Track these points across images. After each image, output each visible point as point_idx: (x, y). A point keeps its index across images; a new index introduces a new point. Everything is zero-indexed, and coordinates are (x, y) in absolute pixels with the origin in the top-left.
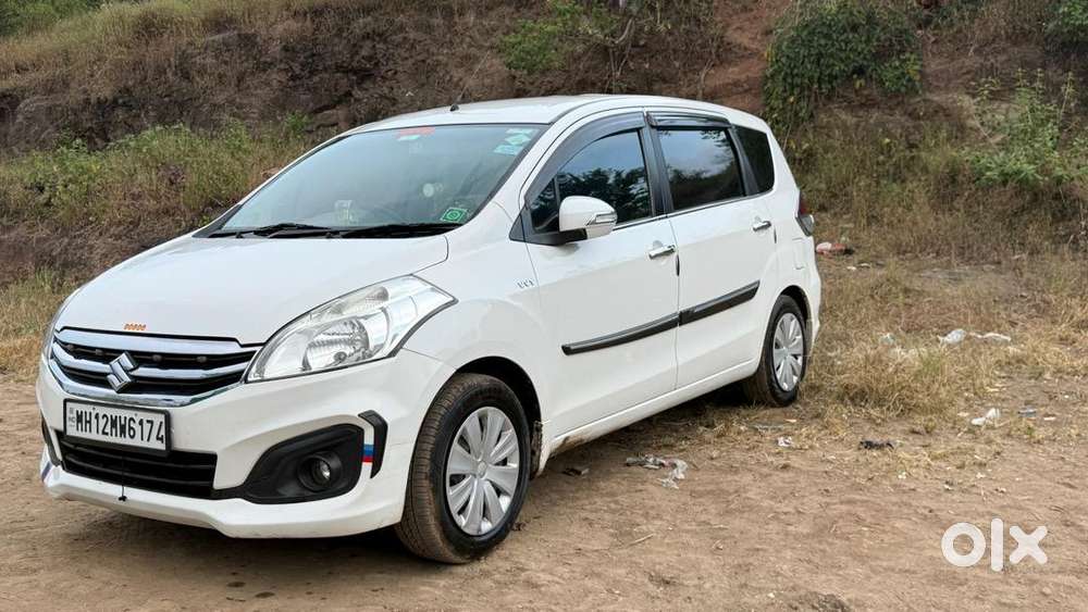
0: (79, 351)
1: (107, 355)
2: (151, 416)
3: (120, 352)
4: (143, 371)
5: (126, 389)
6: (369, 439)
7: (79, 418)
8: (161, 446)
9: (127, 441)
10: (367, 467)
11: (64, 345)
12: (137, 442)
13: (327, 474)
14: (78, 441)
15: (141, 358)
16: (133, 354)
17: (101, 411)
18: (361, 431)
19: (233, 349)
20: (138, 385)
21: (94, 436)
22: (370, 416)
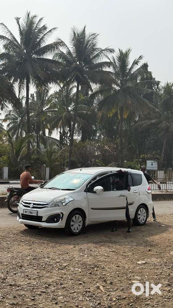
0: (26, 203)
1: (30, 204)
2: (35, 211)
3: (31, 203)
4: (34, 206)
5: (32, 208)
6: (61, 216)
7: (25, 212)
8: (36, 215)
9: (32, 214)
10: (61, 219)
11: (24, 202)
12: (33, 215)
13: (56, 220)
14: (25, 215)
15: (34, 204)
16: (33, 204)
17: (29, 211)
18: (60, 215)
19: (46, 203)
20: (34, 207)
21: (27, 214)
22: (62, 213)
